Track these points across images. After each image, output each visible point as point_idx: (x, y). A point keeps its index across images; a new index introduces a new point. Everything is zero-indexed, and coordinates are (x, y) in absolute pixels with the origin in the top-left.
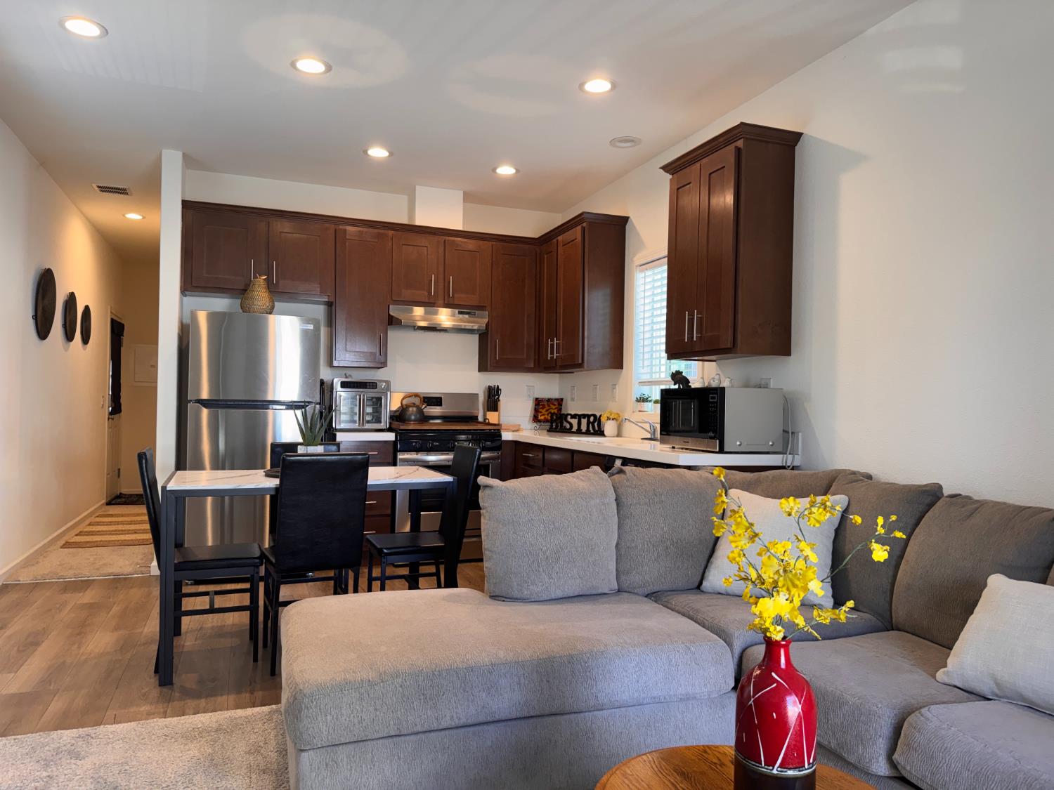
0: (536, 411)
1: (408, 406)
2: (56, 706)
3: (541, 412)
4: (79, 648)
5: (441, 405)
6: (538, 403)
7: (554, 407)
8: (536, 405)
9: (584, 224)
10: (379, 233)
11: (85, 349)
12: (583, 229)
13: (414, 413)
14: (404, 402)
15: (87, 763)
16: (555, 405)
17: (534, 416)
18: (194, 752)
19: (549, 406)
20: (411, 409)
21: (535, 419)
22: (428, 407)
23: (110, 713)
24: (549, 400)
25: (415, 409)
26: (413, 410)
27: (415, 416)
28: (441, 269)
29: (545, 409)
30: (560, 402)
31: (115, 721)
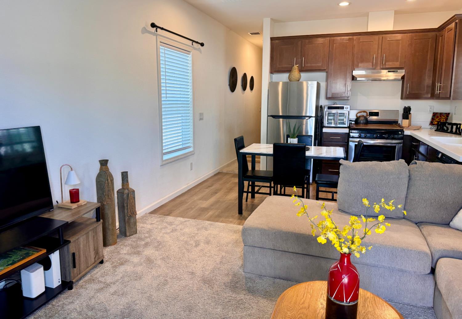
0: (433, 119)
1: (360, 117)
2: (211, 213)
3: (435, 120)
4: (226, 197)
5: (378, 116)
6: (435, 114)
7: (444, 117)
8: (433, 116)
9: (457, 21)
10: (349, 38)
11: (251, 92)
12: (456, 23)
13: (362, 120)
14: (358, 115)
15: (207, 232)
16: (444, 116)
17: (431, 122)
18: (234, 237)
19: (441, 117)
20: (361, 118)
21: (432, 123)
22: (370, 117)
23: (221, 220)
24: (441, 114)
25: (363, 118)
26: (362, 119)
27: (363, 121)
28: (380, 51)
29: (438, 119)
30: (448, 114)
31: (221, 222)
